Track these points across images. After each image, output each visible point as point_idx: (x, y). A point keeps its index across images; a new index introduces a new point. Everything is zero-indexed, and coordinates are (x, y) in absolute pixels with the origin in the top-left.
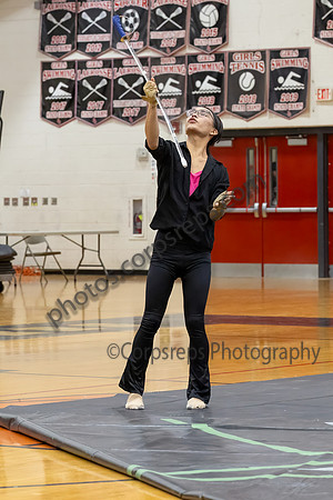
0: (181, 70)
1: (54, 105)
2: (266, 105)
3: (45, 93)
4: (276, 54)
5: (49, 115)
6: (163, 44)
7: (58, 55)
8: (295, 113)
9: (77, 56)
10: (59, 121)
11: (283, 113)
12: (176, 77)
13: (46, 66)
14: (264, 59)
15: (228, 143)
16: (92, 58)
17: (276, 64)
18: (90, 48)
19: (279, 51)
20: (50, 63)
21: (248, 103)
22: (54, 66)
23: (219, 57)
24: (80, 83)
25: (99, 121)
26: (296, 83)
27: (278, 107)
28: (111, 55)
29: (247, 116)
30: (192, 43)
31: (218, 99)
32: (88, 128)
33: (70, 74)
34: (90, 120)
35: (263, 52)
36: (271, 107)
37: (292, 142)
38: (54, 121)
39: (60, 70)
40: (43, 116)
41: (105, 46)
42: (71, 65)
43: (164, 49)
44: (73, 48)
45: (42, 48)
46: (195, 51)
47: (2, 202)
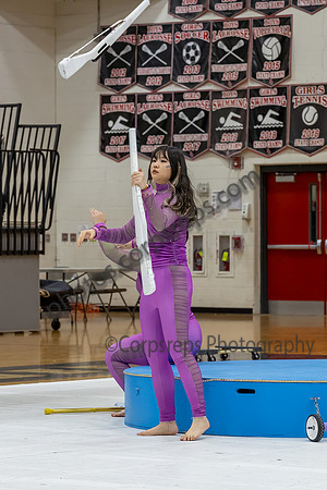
0: (243, 104)
1: (113, 140)
3: (104, 127)
5: (108, 149)
6: (226, 78)
7: (118, 88)
9: (137, 90)
10: (118, 156)
12: (238, 111)
13: (105, 99)
15: (291, 179)
16: (155, 90)
18: (150, 82)
20: (109, 96)
21: (311, 138)
22: (113, 99)
23: (282, 91)
24: (140, 117)
28: (171, 88)
29: (309, 151)
30: (254, 76)
31: (280, 133)
33: (129, 108)
34: (149, 155)
38: (113, 155)
39: (120, 104)
40: (102, 150)
41: (166, 79)
42: (131, 98)
43: (226, 83)
44: (133, 81)
45: (102, 82)
46: (256, 85)
47: (60, 237)
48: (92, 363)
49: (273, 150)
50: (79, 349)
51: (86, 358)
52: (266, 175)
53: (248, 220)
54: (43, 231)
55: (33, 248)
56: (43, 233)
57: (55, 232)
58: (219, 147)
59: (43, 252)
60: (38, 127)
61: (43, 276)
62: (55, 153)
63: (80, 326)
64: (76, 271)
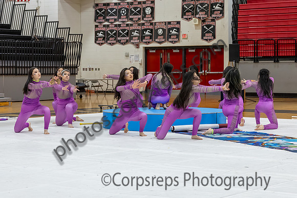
0: (139, 28)
1: (99, 39)
2: (166, 39)
3: (96, 35)
4: (169, 23)
5: (97, 42)
6: (134, 20)
7: (100, 23)
8: (175, 42)
9: (106, 23)
11: (172, 42)
12: (138, 30)
13: (96, 26)
14: (166, 24)
15: (154, 51)
16: (112, 23)
17: (169, 26)
18: (110, 21)
19: (171, 22)
21: (160, 39)
22: (99, 26)
23: (151, 24)
24: (107, 32)
25: (113, 44)
26: (176, 32)
27: (170, 40)
28: (117, 23)
29: (160, 43)
30: (143, 19)
31: (151, 37)
32: (110, 46)
33: (104, 29)
34: (110, 44)
35: (165, 22)
36: (168, 40)
37: (174, 51)
38: (99, 44)
39: (101, 28)
40: (95, 42)
41: (115, 20)
42: (104, 26)
43: (134, 21)
44: (105, 21)
45: (95, 21)
46: (144, 22)
47: (82, 69)
48: (92, 109)
49: (149, 42)
50: (88, 104)
51: (90, 107)
52: (147, 50)
53: (141, 64)
54: (77, 67)
55: (74, 73)
56: (77, 68)
57: (81, 68)
58: (132, 41)
59: (77, 74)
60: (75, 35)
61: (77, 81)
62: (81, 43)
63: (89, 97)
64: (87, 80)
